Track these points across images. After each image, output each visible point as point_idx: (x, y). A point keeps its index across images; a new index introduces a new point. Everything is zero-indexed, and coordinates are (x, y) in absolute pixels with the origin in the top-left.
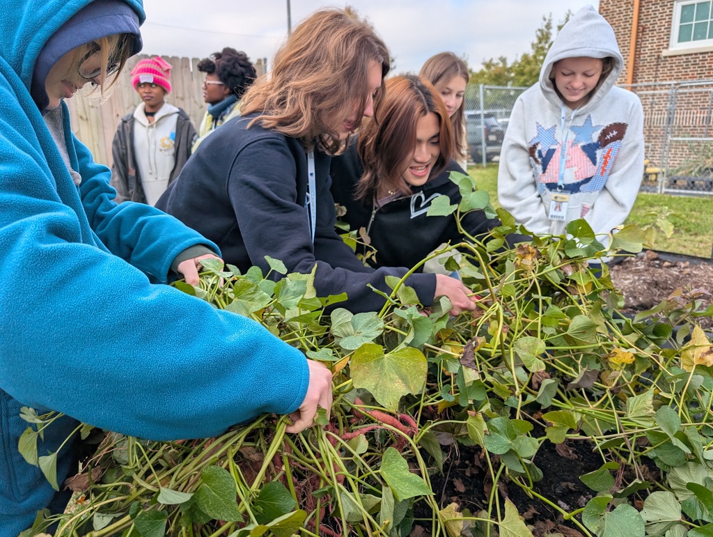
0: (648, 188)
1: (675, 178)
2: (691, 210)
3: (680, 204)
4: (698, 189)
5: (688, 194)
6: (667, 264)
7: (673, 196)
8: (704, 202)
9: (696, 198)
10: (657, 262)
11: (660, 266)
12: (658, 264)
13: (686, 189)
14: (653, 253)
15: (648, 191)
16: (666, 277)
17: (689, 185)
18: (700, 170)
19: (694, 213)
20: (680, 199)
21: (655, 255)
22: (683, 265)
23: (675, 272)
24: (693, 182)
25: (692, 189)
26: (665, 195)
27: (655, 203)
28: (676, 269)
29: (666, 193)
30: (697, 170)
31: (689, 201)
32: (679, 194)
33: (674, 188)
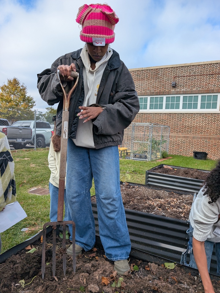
0: (128, 158)
1: (136, 154)
2: (140, 166)
3: (137, 163)
4: (142, 159)
5: (139, 160)
6: (131, 187)
7: (135, 161)
8: (144, 163)
9: (142, 161)
10: (129, 186)
11: (130, 188)
12: (129, 187)
13: (139, 158)
14: (127, 183)
15: (128, 159)
16: (131, 192)
17: (140, 157)
18: (143, 152)
19: (141, 167)
20: (137, 161)
21: (128, 184)
22: (136, 187)
23: (133, 190)
24: (141, 156)
25: (140, 158)
26: (133, 160)
27: (130, 163)
28: (134, 188)
29: (133, 159)
30: (142, 152)
31: (140, 163)
32: (137, 160)
33: (135, 158)
